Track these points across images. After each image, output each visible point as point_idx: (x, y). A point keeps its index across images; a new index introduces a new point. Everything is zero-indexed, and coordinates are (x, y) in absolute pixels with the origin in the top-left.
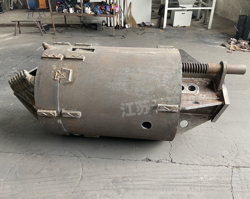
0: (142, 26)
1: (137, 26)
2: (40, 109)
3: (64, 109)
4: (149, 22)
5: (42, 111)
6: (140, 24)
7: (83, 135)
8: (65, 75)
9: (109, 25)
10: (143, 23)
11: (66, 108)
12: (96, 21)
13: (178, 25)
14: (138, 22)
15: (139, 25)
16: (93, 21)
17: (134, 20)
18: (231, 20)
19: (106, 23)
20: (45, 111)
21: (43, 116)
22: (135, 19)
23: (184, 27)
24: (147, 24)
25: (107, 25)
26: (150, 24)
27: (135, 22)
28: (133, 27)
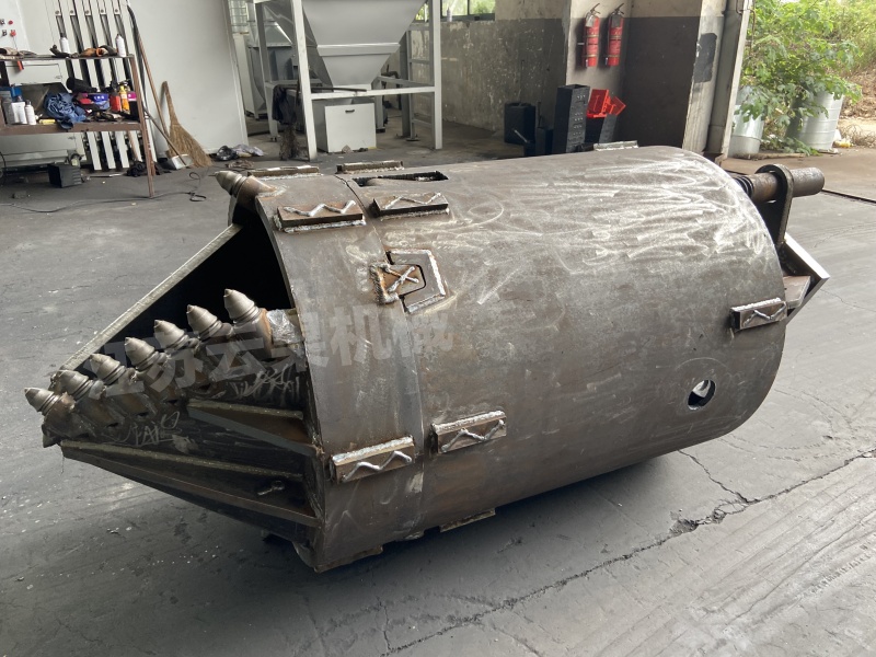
0: (222, 160)
1: (210, 162)
2: (344, 450)
3: (442, 418)
4: (246, 146)
5: (352, 456)
6: (215, 155)
7: (438, 528)
8: (415, 277)
9: (97, 166)
10: (226, 149)
11: (448, 412)
12: (38, 156)
13: (347, 147)
14: (210, 147)
15: (213, 156)
16: (27, 157)
17: (192, 140)
18: (467, 123)
19: (84, 158)
20: (368, 451)
21: (367, 478)
22: (195, 138)
23: (361, 150)
24: (240, 152)
25: (88, 167)
26: (251, 151)
27: (199, 149)
28: (197, 165)
